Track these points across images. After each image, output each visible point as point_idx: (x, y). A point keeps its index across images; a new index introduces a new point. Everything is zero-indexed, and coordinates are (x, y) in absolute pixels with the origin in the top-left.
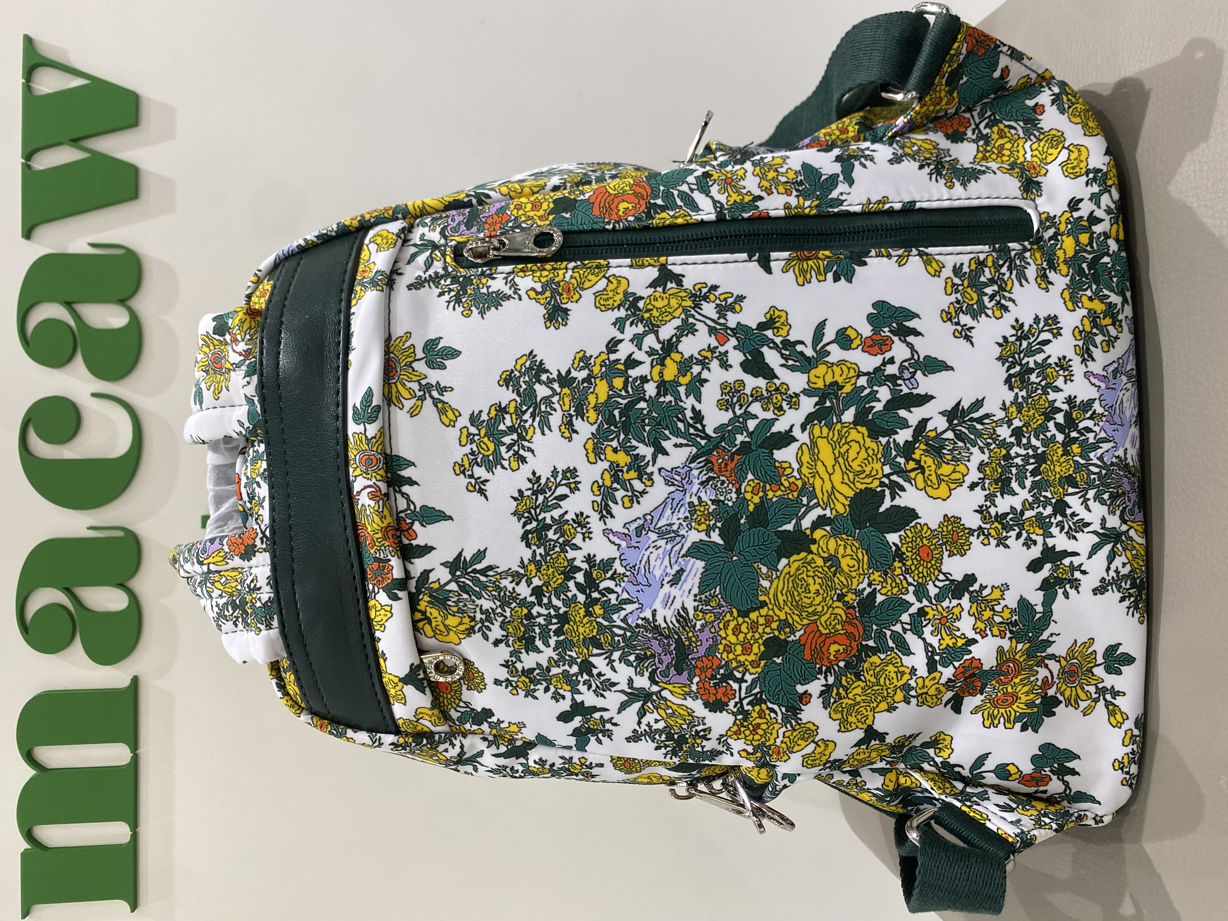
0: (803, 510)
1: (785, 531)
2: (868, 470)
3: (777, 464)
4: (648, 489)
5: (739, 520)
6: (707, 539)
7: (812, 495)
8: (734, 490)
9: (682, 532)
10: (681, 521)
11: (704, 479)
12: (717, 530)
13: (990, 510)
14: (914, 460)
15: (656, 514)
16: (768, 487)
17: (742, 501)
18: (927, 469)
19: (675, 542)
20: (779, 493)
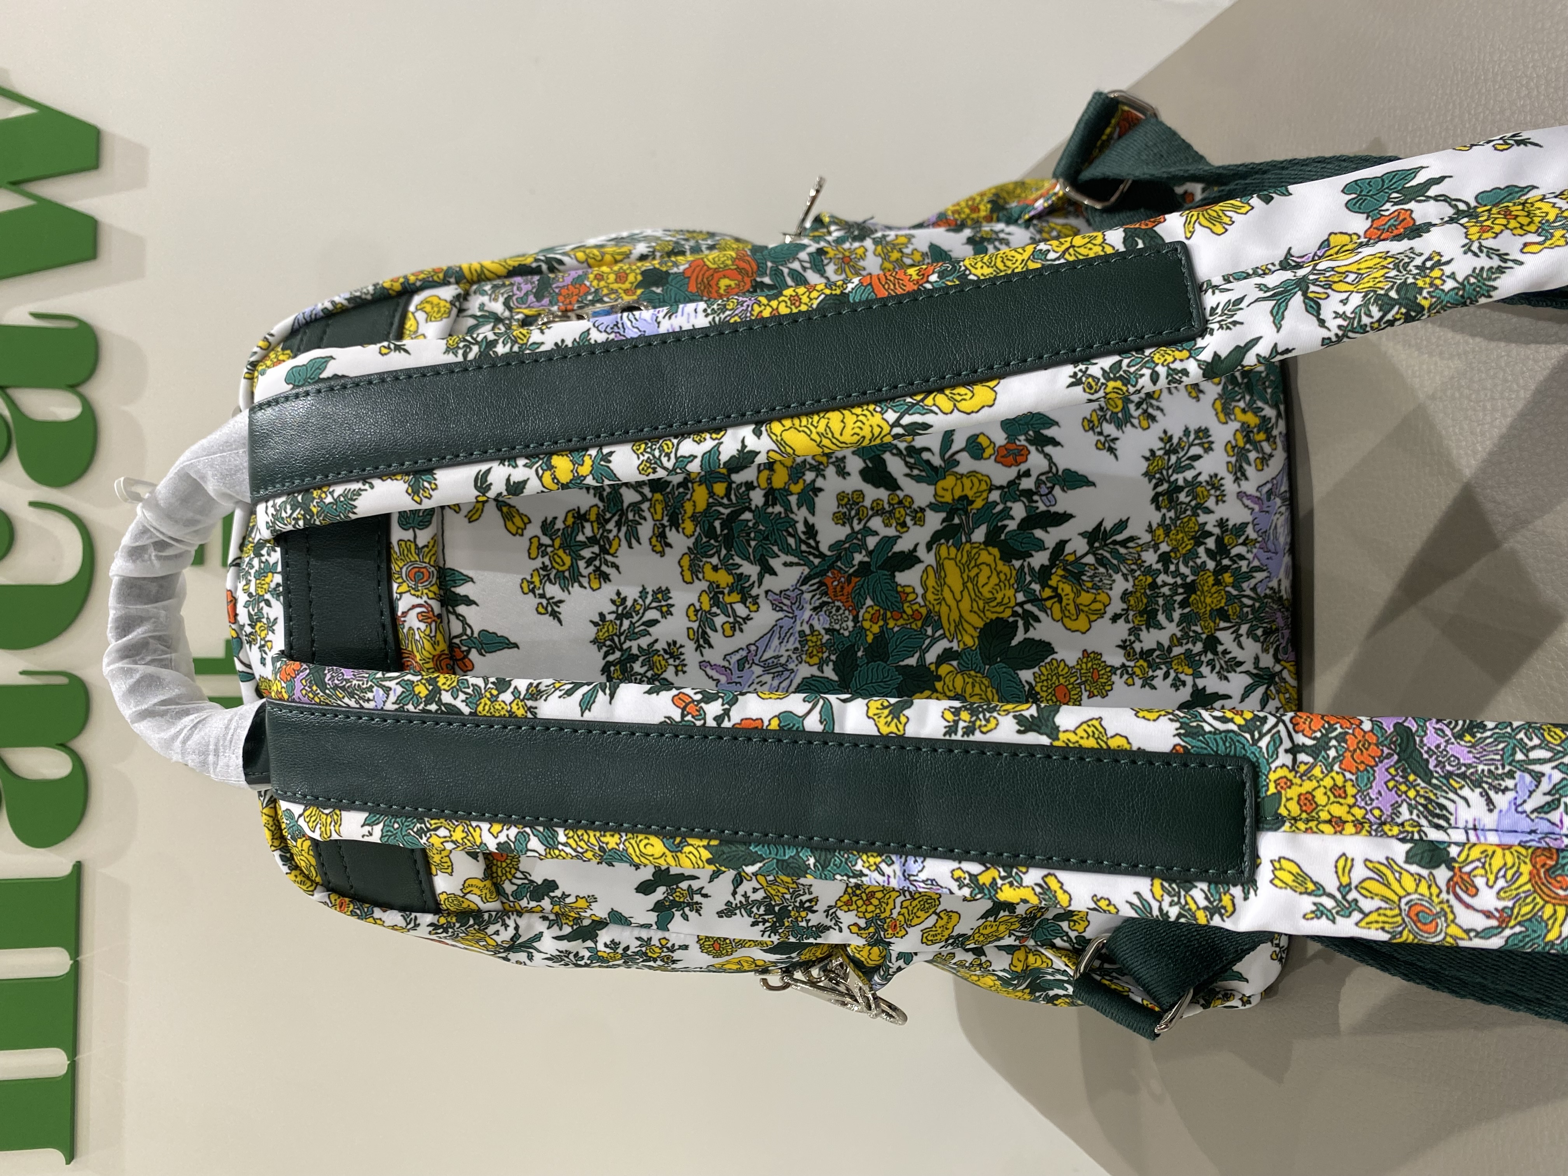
0: (927, 641)
1: (907, 666)
2: (999, 597)
3: (899, 589)
4: (753, 615)
5: (856, 653)
6: (818, 673)
7: (938, 625)
8: (851, 617)
9: (791, 666)
10: (790, 653)
11: (817, 604)
12: (831, 664)
13: (1134, 645)
14: (1050, 587)
15: (761, 645)
16: (889, 614)
17: (859, 631)
18: (1064, 598)
19: (783, 677)
20: (901, 622)
